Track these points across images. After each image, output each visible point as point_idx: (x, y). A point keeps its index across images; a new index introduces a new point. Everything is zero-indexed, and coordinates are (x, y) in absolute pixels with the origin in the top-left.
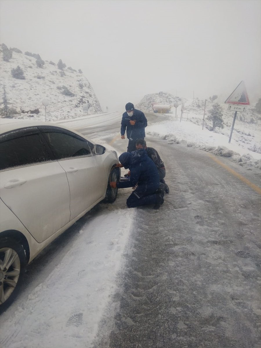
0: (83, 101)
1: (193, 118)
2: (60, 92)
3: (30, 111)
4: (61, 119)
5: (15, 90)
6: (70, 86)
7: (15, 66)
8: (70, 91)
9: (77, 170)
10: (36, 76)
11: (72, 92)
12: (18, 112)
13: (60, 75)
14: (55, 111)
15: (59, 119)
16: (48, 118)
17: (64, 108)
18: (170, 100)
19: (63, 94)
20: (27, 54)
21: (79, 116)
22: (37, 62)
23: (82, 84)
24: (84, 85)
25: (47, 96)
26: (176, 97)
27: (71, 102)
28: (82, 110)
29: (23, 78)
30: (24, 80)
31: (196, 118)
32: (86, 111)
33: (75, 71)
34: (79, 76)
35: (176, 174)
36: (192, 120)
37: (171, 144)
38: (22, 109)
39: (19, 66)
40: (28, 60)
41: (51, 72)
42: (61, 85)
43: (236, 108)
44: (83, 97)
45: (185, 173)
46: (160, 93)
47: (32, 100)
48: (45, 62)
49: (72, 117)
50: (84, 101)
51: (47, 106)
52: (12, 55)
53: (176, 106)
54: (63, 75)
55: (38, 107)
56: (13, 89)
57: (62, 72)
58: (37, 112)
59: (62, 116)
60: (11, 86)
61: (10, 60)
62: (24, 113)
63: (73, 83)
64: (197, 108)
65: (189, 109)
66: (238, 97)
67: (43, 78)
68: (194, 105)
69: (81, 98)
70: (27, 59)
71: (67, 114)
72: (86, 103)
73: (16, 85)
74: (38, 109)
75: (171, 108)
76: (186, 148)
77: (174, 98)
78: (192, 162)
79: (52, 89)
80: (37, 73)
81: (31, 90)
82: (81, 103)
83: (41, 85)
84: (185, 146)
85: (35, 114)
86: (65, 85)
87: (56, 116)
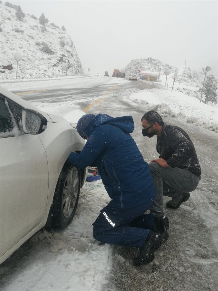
0: (63, 61)
1: (184, 89)
2: (38, 49)
3: (2, 66)
4: (36, 77)
6: (51, 43)
8: (50, 48)
10: (15, 29)
11: (52, 50)
13: (41, 30)
14: (31, 68)
15: (33, 77)
16: (20, 76)
19: (41, 51)
20: (8, 4)
21: (56, 76)
22: (17, 14)
23: (64, 42)
24: (66, 43)
25: (24, 52)
26: (166, 65)
27: (49, 61)
28: (61, 70)
31: (187, 90)
32: (65, 71)
33: (58, 28)
34: (62, 33)
36: (183, 91)
37: (165, 117)
40: (8, 11)
41: (31, 26)
42: (40, 41)
44: (63, 56)
46: (148, 59)
47: (7, 55)
48: (26, 15)
49: (49, 76)
50: (64, 61)
51: (19, 60)
53: (166, 74)
54: (44, 30)
55: (12, 62)
57: (43, 27)
58: (9, 67)
59: (38, 75)
63: (54, 40)
64: (188, 79)
65: (179, 79)
67: (22, 32)
68: (185, 75)
69: (61, 56)
70: (6, 10)
71: (44, 73)
72: (65, 63)
74: (11, 64)
75: (160, 76)
76: (186, 124)
77: (164, 66)
78: (199, 147)
79: (30, 44)
80: (15, 25)
81: (6, 44)
82: (60, 63)
83: (19, 39)
84: (184, 122)
85: (7, 70)
86: (45, 42)
87: (31, 74)
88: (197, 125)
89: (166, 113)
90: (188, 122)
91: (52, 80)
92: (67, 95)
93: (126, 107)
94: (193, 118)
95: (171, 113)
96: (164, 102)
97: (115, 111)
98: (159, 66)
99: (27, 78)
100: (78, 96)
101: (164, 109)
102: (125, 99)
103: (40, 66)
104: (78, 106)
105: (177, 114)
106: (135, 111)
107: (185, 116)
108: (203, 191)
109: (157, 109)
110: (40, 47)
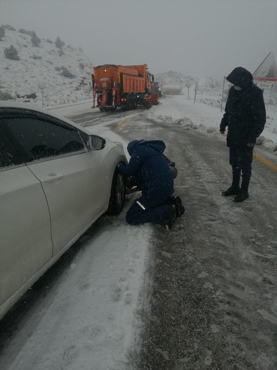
0: (84, 83)
1: (207, 99)
2: (58, 74)
3: (26, 95)
4: (60, 104)
5: (10, 72)
6: (70, 67)
7: (8, 46)
8: (70, 72)
9: (62, 177)
10: (32, 56)
11: (73, 73)
12: (13, 97)
13: (58, 54)
14: (54, 95)
15: (58, 104)
16: (46, 103)
17: (64, 91)
18: (181, 79)
19: (62, 76)
20: (22, 31)
21: (80, 100)
22: (32, 40)
23: (83, 63)
24: (85, 65)
25: (44, 79)
26: (188, 77)
27: (71, 85)
28: (83, 94)
29: (18, 59)
30: (18, 61)
31: (210, 100)
32: (88, 94)
33: (75, 50)
34: (80, 55)
35: (199, 169)
36: (206, 102)
37: (187, 129)
38: (17, 93)
39: (13, 45)
40: (23, 38)
41: (48, 51)
42: (60, 66)
43: (263, 85)
44: (84, 78)
45: (210, 167)
46: (169, 72)
47: (28, 83)
48: (42, 40)
49: (73, 101)
50: (86, 83)
51: (43, 88)
52: (4, 33)
53: (188, 86)
54: (61, 54)
55: (35, 91)
56: (6, 71)
57: (60, 51)
58: (33, 96)
59: (62, 101)
60: (4, 68)
61: (2, 39)
62: (19, 98)
63: (73, 63)
64: (210, 88)
65: (201, 90)
66: (265, 72)
67: (40, 58)
68: (207, 85)
69: (82, 79)
70: (21, 36)
71: (67, 98)
72: (87, 85)
73: (9, 67)
74: (35, 93)
75: (182, 88)
76: (206, 134)
77: (185, 78)
78: (216, 152)
79: (49, 70)
80: (32, 52)
81: (26, 72)
82: (82, 86)
83: (38, 66)
84: (204, 132)
85: (31, 99)
86: (64, 66)
87: (55, 100)
88: (216, 134)
89: (188, 126)
90: (209, 132)
91: (77, 104)
92: (96, 118)
93: (151, 124)
94: (212, 128)
95: (193, 126)
96: (186, 116)
97: (142, 129)
98: (180, 78)
99: (52, 105)
100: (106, 118)
101: (186, 123)
102: (150, 117)
103: (62, 92)
104: (108, 128)
105: (198, 126)
106: (160, 127)
107: (206, 127)
108: (216, 184)
109: (181, 123)
110: (60, 72)
